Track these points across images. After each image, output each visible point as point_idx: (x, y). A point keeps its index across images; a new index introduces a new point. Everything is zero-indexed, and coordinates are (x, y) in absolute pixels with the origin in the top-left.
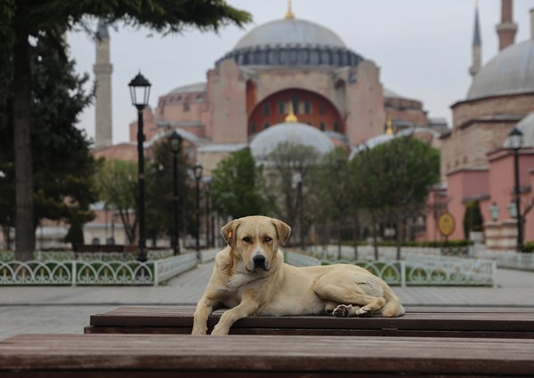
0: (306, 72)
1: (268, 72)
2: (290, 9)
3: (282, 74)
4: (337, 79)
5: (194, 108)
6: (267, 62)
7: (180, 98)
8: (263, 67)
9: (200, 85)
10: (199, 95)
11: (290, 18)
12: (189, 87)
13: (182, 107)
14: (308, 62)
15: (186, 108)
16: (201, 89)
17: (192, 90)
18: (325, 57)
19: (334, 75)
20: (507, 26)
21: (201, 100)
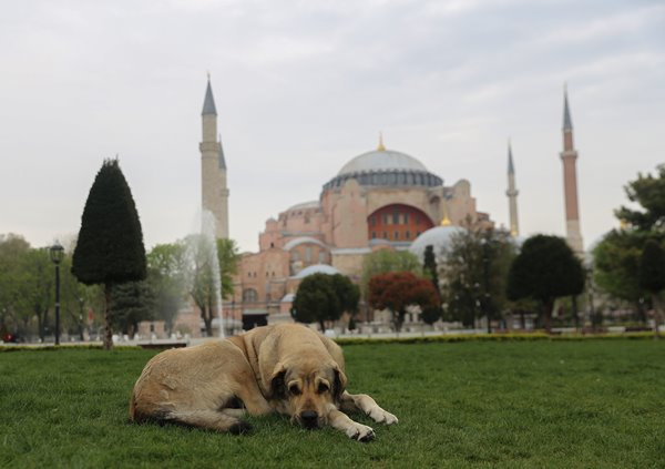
0: (407, 191)
1: (375, 190)
2: (381, 142)
3: (387, 193)
4: (431, 196)
5: (314, 221)
6: (372, 183)
7: (300, 213)
8: (370, 187)
9: (314, 202)
10: (317, 211)
11: (382, 149)
12: (307, 204)
13: (302, 221)
14: (405, 182)
15: (307, 221)
16: (317, 206)
17: (310, 206)
18: (418, 179)
19: (429, 193)
20: (569, 153)
21: (318, 214)
